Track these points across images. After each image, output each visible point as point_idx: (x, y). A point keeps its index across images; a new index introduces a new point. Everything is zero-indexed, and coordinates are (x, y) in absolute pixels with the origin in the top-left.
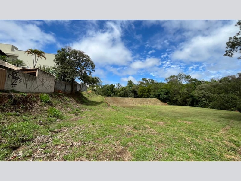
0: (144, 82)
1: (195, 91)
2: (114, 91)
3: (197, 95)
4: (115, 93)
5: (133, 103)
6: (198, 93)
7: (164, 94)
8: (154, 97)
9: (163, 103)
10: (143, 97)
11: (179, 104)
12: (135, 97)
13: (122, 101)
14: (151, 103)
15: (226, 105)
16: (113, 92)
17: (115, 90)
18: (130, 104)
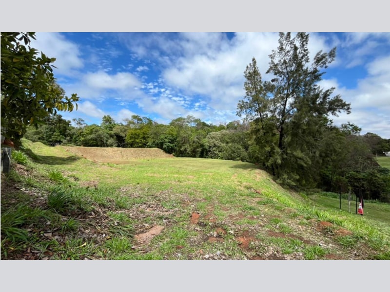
0: (136, 121)
1: (206, 139)
2: (69, 134)
3: (208, 144)
4: (71, 138)
5: (123, 156)
6: (209, 143)
7: (169, 142)
8: (154, 146)
9: (168, 155)
10: (136, 145)
11: (188, 155)
12: (118, 146)
13: (101, 153)
14: (151, 155)
15: (233, 155)
16: (66, 136)
17: (71, 132)
18: (117, 158)
